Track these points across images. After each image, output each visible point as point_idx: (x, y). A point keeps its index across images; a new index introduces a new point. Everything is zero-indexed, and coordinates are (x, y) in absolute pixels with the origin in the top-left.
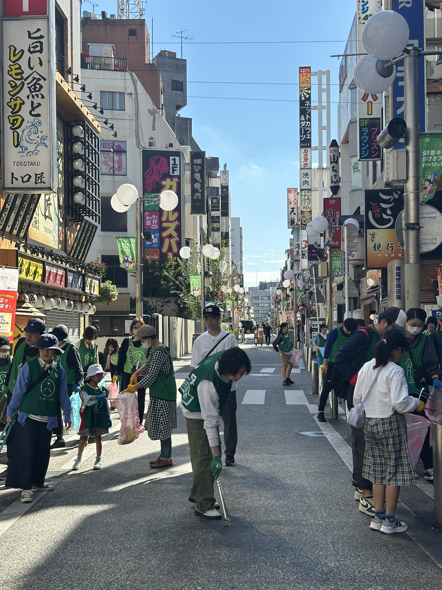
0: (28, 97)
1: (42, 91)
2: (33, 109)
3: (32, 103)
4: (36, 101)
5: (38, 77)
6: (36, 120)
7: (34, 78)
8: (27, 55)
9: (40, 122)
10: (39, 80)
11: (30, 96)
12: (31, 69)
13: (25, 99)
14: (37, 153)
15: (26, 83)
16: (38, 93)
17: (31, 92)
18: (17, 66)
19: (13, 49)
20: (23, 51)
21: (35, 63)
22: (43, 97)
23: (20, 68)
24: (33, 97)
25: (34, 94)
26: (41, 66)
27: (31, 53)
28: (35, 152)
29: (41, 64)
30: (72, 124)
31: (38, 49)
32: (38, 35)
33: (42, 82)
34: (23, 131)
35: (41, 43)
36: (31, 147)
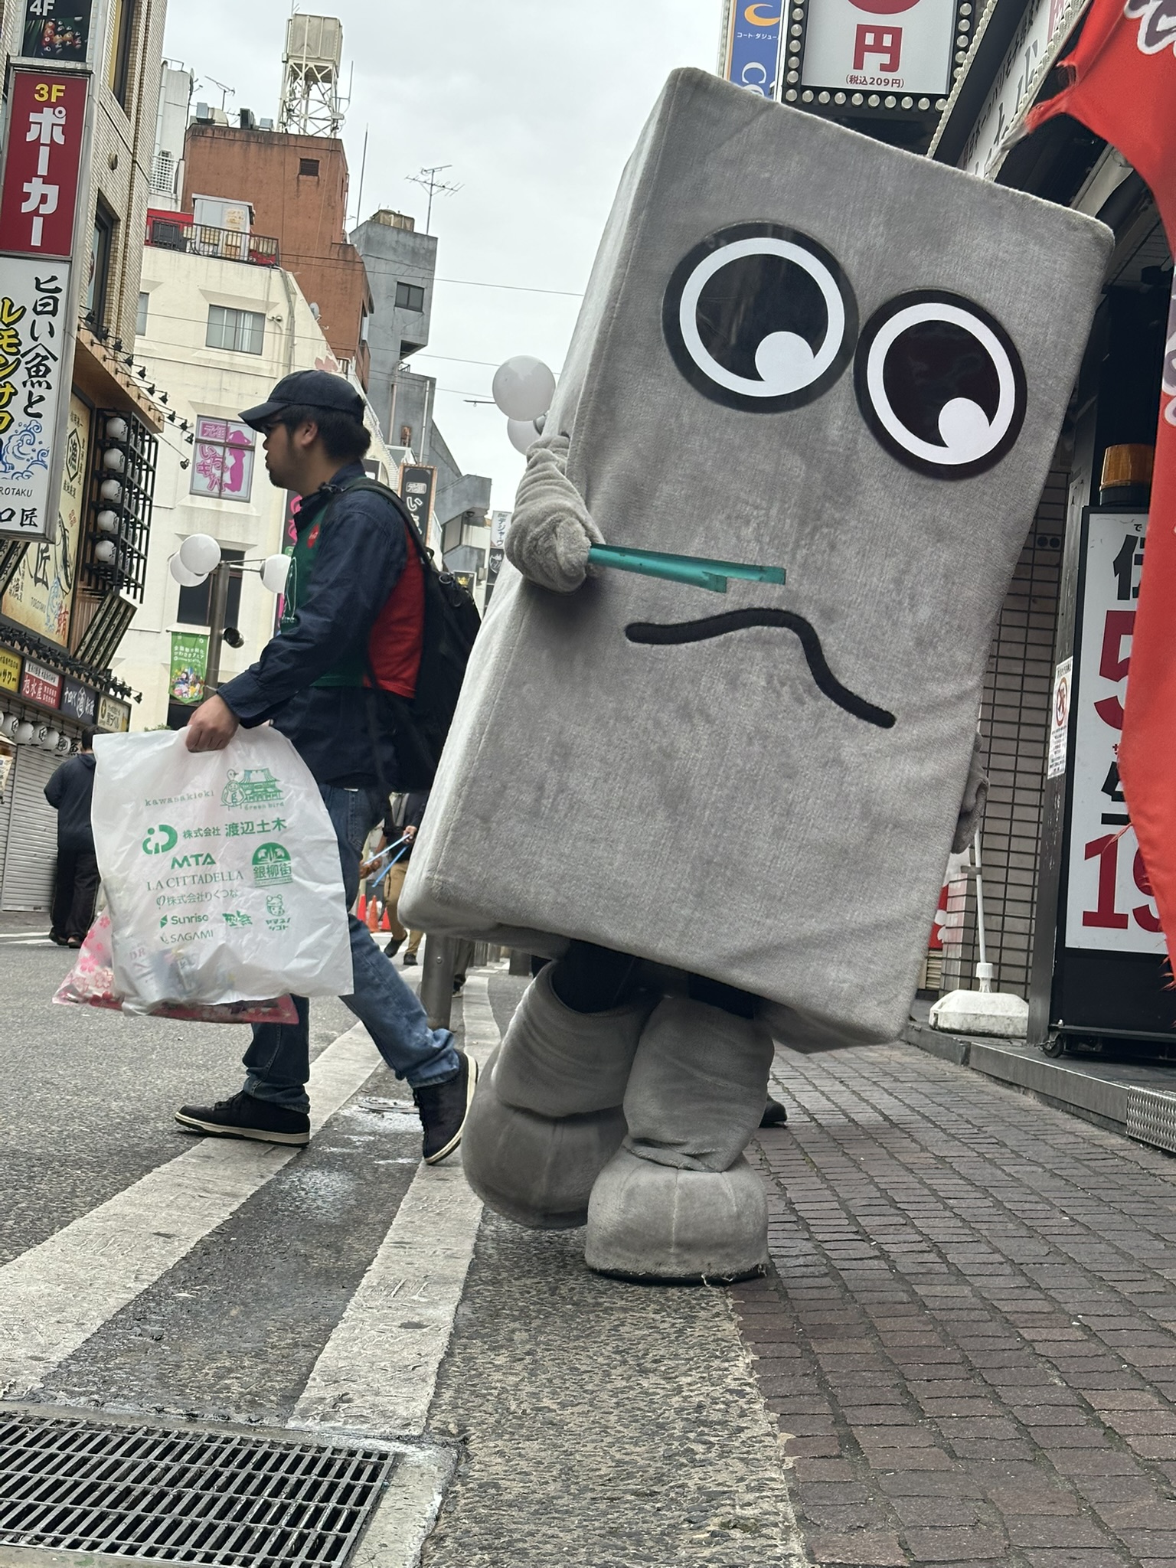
0: (24, 384)
1: (48, 378)
2: (31, 404)
3: (31, 394)
4: (37, 392)
5: (44, 353)
6: (34, 423)
7: (38, 355)
8: (30, 315)
9: (39, 427)
10: (45, 358)
11: (29, 384)
12: (35, 339)
13: (19, 386)
14: (29, 477)
15: (24, 360)
16: (41, 380)
17: (31, 376)
18: (12, 333)
19: (7, 303)
20: (24, 309)
21: (41, 330)
22: (49, 387)
23: (16, 336)
24: (33, 385)
25: (35, 380)
26: (52, 335)
27: (38, 313)
28: (27, 474)
29: (52, 333)
30: (108, 414)
31: (50, 308)
32: (51, 286)
33: (49, 363)
34: (10, 438)
35: (56, 300)
36: (20, 466)
